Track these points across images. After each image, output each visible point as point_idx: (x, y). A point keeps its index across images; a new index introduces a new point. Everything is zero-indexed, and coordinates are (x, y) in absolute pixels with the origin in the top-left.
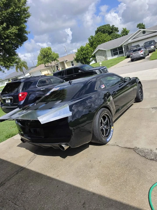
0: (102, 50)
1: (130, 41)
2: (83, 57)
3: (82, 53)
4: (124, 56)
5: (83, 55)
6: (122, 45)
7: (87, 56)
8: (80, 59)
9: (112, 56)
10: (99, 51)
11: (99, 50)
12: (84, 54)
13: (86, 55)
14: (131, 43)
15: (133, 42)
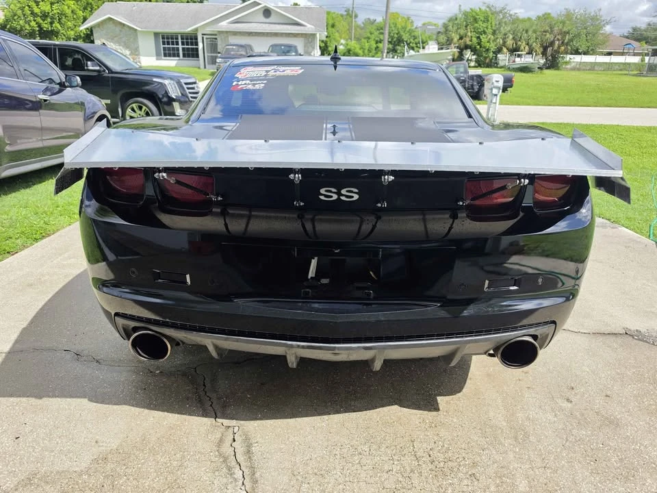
0: (124, 25)
1: (224, 25)
2: (39, 26)
3: (36, 10)
4: (199, 68)
5: (39, 19)
6: (197, 30)
7: (58, 25)
8: (21, 30)
9: (158, 55)
10: (111, 25)
11: (110, 19)
12: (45, 16)
13: (51, 23)
14: (227, 32)
15: (235, 33)
